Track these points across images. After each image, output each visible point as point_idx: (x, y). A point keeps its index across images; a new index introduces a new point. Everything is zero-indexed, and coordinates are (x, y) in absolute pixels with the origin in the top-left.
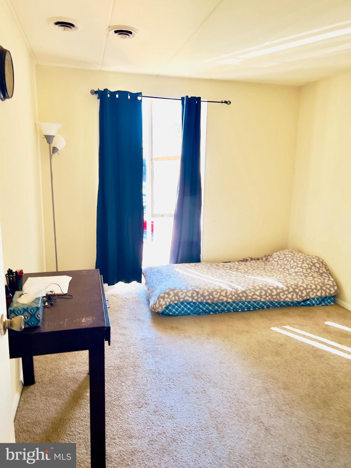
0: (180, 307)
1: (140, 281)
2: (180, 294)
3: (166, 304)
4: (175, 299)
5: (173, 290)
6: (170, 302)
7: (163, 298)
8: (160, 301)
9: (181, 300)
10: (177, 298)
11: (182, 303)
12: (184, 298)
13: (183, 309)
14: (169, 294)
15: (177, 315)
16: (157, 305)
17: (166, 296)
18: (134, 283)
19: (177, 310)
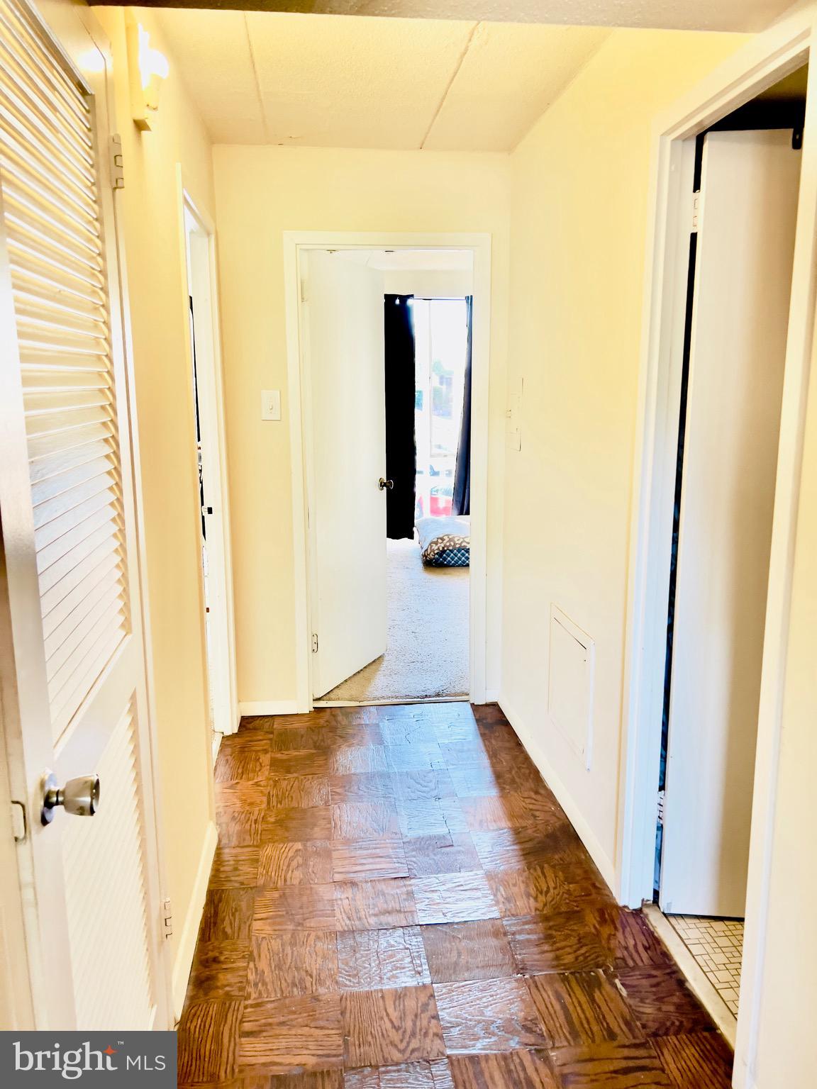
0: (456, 555)
1: (411, 537)
2: (456, 539)
3: (438, 549)
4: (450, 545)
5: (448, 535)
6: (443, 548)
7: (436, 543)
8: (431, 546)
9: (458, 546)
10: (452, 544)
11: (459, 551)
12: (460, 544)
13: (460, 559)
14: (442, 539)
15: (453, 566)
16: (429, 551)
17: (440, 541)
18: (405, 540)
19: (452, 559)
